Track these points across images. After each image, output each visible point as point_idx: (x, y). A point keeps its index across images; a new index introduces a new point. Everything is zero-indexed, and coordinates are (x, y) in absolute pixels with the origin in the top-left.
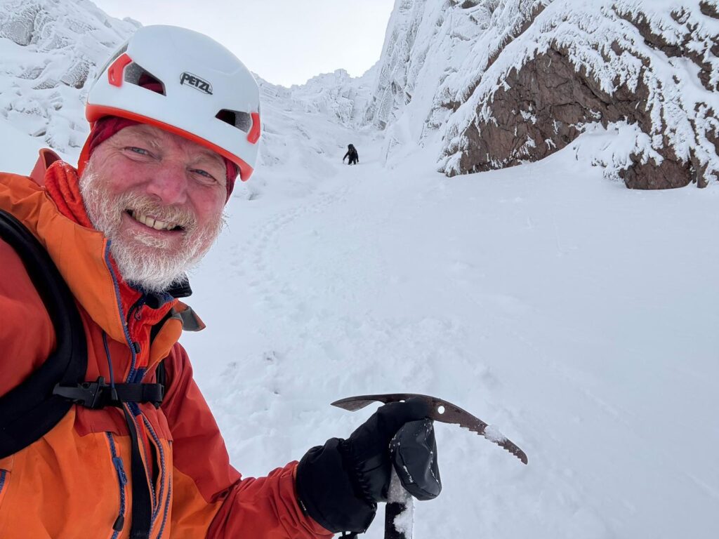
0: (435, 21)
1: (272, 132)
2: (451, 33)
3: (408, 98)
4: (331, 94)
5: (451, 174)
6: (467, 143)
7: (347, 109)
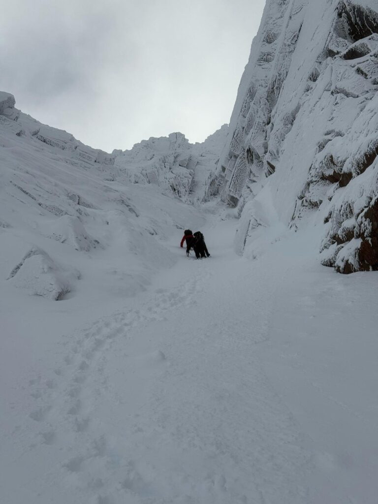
0: (307, 76)
1: (89, 206)
2: (333, 88)
3: (271, 170)
4: (164, 162)
5: (344, 269)
6: (370, 228)
7: (185, 181)
